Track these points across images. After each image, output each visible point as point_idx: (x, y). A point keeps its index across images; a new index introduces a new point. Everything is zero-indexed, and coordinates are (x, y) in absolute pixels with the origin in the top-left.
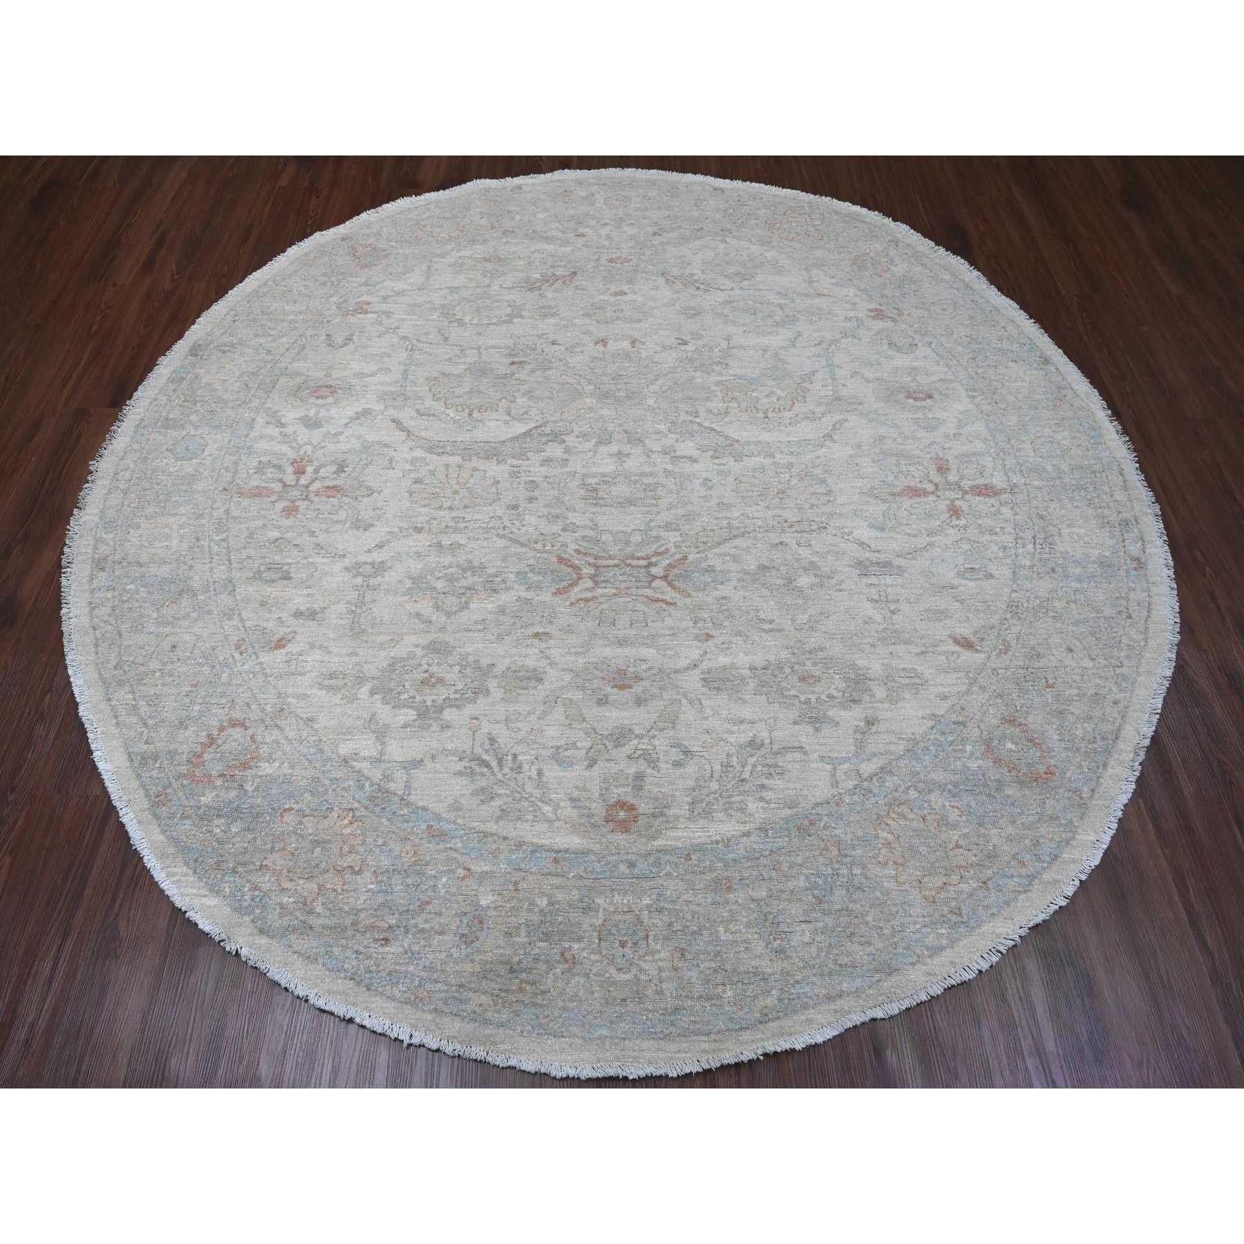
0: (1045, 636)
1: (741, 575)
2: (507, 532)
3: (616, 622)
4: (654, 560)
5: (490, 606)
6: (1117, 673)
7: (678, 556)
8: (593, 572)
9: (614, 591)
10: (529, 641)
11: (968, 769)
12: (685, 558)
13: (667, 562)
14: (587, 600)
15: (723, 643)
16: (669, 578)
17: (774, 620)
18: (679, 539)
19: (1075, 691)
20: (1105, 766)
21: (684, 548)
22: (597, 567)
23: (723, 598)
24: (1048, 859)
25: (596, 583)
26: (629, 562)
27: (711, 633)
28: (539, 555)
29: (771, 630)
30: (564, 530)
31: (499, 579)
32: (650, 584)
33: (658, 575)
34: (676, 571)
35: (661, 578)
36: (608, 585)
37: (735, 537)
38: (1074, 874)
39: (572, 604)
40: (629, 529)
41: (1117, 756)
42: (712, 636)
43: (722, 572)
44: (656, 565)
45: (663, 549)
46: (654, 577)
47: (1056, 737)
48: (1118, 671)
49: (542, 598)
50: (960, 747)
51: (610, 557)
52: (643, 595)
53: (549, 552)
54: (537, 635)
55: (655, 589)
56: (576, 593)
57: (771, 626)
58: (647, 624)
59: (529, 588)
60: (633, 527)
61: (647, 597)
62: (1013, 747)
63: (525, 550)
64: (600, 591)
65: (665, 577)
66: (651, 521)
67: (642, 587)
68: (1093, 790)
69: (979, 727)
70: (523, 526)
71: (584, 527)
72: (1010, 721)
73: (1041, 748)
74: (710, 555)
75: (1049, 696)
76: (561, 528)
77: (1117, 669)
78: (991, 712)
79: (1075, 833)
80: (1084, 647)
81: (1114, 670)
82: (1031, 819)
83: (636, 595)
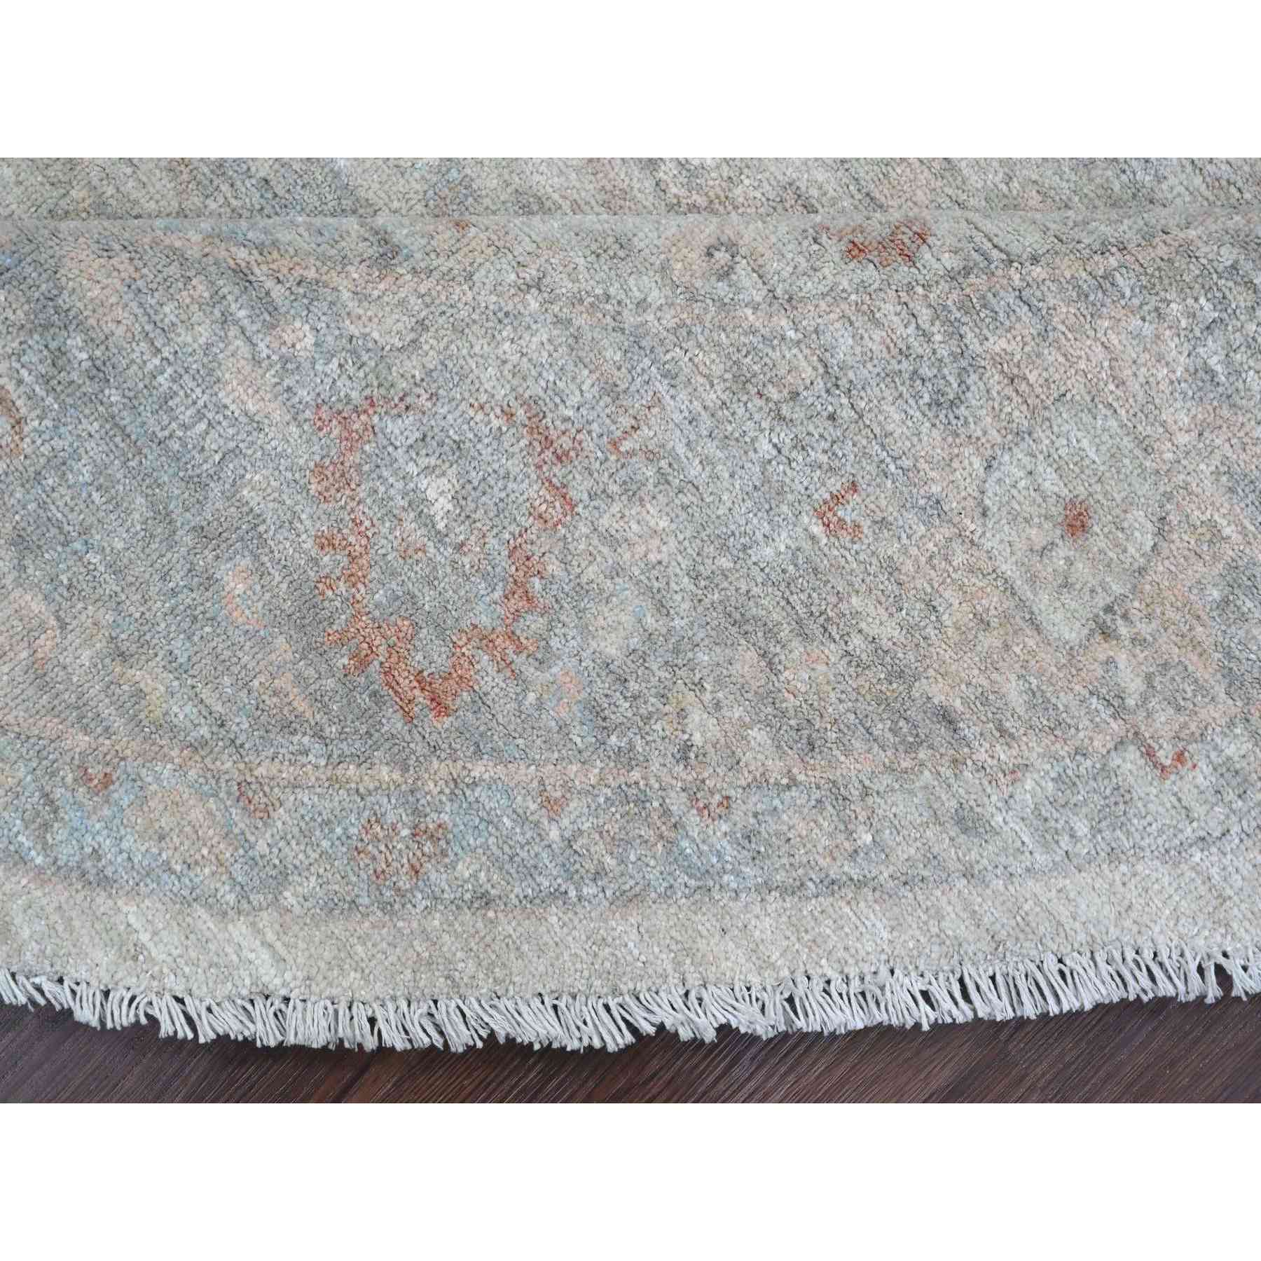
0: (1077, 388)
6: (1115, 761)
11: (209, 378)
19: (889, 631)
20: (628, 899)
24: (67, 853)
38: (83, 974)
41: (705, 922)
47: (611, 648)
48: (1129, 762)
50: (278, 292)
62: (441, 506)
68: (485, 900)
69: (422, 325)
72: (548, 442)
73: (517, 615)
75: (783, 541)
77: (1132, 753)
78: (533, 343)
79: (244, 908)
80: (1142, 571)
81: (1120, 744)
82: (183, 712)
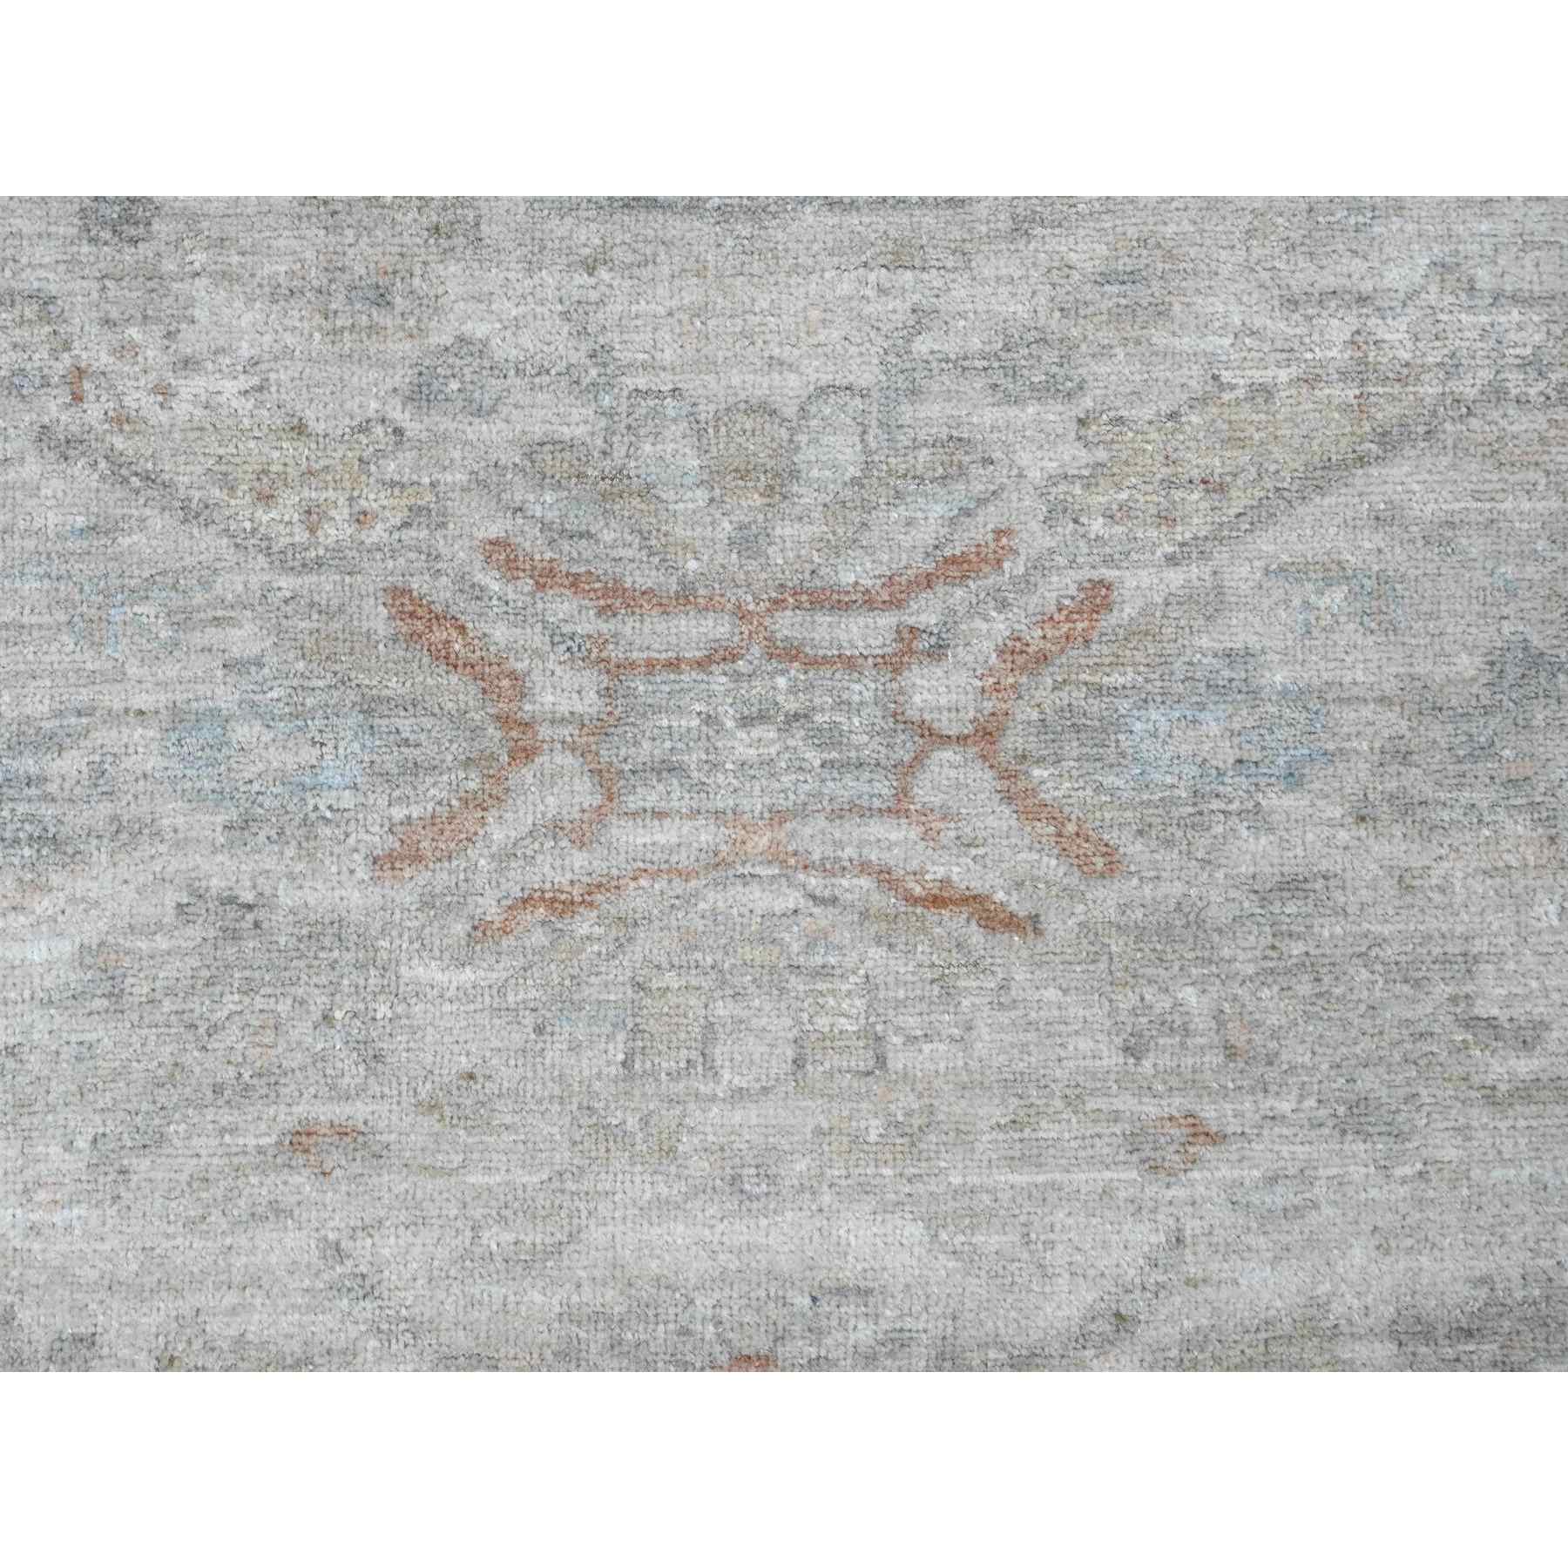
1: (1393, 722)
2: (94, 412)
3: (719, 1052)
4: (926, 613)
5: (37, 953)
7: (1062, 585)
8: (589, 704)
9: (707, 835)
10: (260, 1187)
12: (1098, 597)
13: (1000, 627)
14: (561, 905)
15: (1272, 1180)
16: (1012, 741)
17: (1544, 1025)
18: (1072, 455)
21: (1097, 526)
22: (618, 670)
23: (1292, 886)
25: (607, 780)
26: (786, 625)
27: (1208, 1113)
28: (287, 583)
29: (1525, 1092)
30: (421, 394)
31: (72, 764)
32: (903, 793)
33: (948, 725)
34: (1043, 694)
35: (962, 739)
36: (677, 796)
37: (1389, 441)
39: (480, 930)
40: (789, 388)
42: (1216, 1138)
43: (1295, 696)
44: (937, 652)
45: (979, 530)
46: (931, 736)
49: (318, 896)
51: (686, 597)
52: (864, 867)
53: (339, 560)
54: (301, 1140)
55: (931, 823)
56: (505, 857)
57: (1524, 1066)
58: (881, 1060)
59: (246, 823)
60: (818, 372)
61: (885, 877)
63: (208, 544)
64: (631, 837)
65: (986, 734)
66: (921, 319)
67: (856, 810)
70: (187, 364)
71: (535, 371)
74: (1241, 575)
76: (402, 377)
83: (830, 868)
